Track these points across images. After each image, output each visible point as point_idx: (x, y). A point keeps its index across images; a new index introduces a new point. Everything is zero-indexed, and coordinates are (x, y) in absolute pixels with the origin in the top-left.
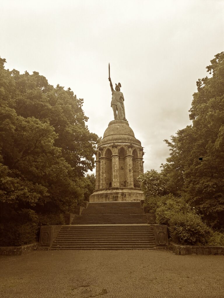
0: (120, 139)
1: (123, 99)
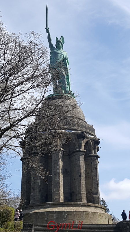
1: (68, 61)
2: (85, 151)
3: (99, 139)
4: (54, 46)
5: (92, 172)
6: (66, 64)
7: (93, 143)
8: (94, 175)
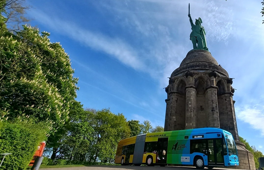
0: (198, 66)
1: (204, 31)
2: (217, 87)
3: (232, 79)
4: (194, 24)
5: (227, 108)
6: (203, 32)
7: (226, 82)
8: (229, 111)
